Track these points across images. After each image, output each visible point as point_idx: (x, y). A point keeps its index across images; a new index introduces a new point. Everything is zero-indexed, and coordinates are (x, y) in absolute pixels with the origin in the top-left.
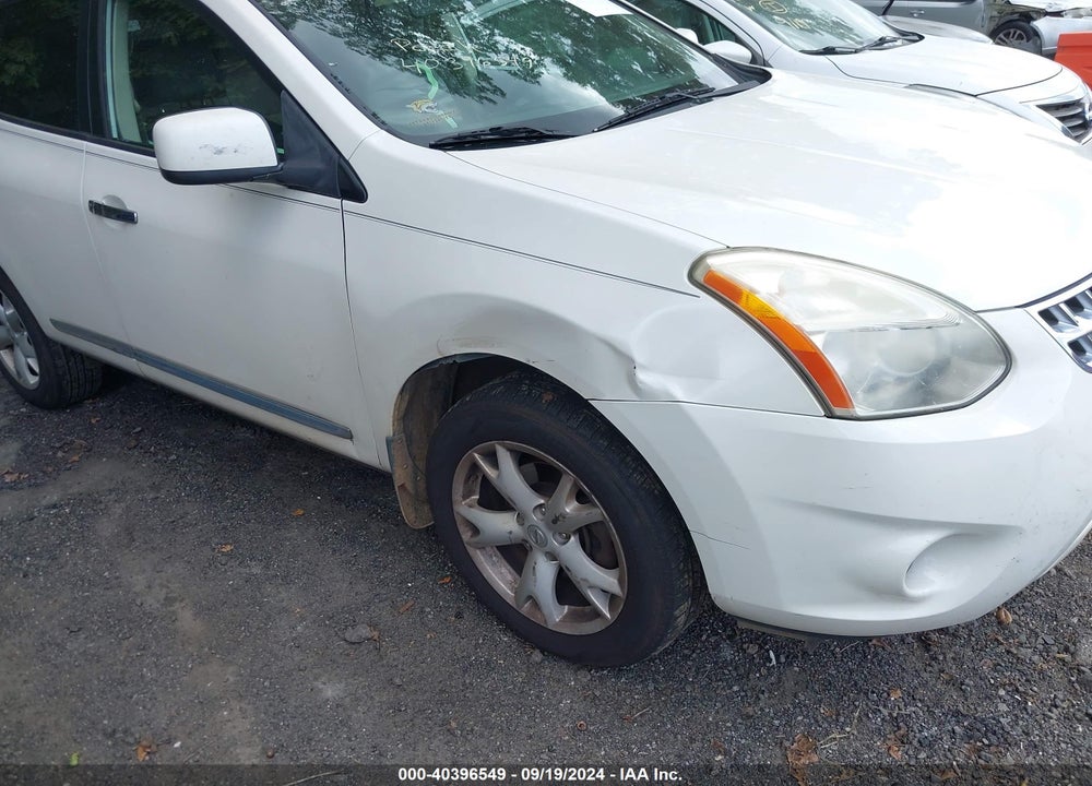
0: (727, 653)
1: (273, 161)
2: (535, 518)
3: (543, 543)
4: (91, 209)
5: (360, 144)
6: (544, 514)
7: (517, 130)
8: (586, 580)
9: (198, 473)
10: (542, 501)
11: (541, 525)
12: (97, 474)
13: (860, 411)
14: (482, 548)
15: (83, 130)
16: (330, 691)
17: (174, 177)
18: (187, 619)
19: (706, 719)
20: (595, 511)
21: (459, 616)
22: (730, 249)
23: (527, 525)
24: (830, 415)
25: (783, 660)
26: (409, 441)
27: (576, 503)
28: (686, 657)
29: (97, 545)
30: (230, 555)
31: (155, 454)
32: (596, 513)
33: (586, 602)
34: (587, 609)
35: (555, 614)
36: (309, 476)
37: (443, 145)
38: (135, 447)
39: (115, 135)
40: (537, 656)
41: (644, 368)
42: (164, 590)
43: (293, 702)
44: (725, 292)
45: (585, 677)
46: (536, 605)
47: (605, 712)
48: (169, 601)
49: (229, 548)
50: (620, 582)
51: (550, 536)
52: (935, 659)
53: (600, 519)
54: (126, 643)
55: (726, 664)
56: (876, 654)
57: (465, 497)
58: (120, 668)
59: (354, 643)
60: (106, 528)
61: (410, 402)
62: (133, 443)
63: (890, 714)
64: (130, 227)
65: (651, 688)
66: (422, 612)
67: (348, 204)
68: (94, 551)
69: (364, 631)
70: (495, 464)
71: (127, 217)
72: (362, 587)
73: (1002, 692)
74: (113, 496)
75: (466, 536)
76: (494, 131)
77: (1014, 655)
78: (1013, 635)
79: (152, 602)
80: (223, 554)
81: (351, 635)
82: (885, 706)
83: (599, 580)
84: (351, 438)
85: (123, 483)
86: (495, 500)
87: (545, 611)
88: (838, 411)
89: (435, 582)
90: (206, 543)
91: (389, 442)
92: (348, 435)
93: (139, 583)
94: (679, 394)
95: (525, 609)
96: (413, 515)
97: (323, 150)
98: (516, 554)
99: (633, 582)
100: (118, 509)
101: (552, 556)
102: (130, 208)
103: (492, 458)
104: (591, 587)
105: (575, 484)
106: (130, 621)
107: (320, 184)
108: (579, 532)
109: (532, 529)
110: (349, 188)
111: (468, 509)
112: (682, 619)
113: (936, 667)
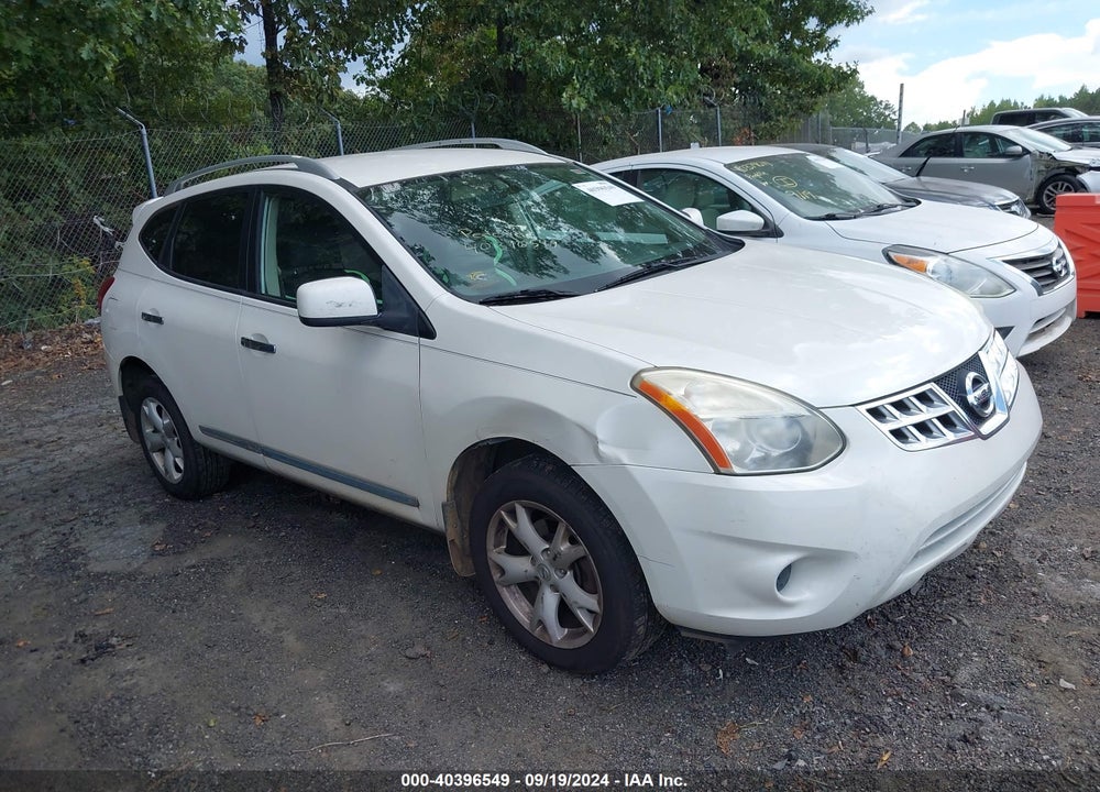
0: (688, 670)
1: (374, 312)
2: (542, 558)
3: (548, 578)
4: (242, 343)
5: (433, 301)
6: (548, 555)
7: (539, 292)
8: (576, 603)
9: (302, 545)
10: (547, 546)
11: (547, 564)
12: (224, 546)
13: (737, 470)
14: (508, 586)
15: (241, 288)
16: (392, 687)
17: (307, 322)
18: (290, 640)
19: (663, 711)
20: (581, 548)
21: (491, 643)
22: (656, 368)
23: (537, 564)
24: (718, 472)
25: (728, 675)
26: (458, 507)
27: (568, 544)
28: (656, 673)
29: (226, 593)
30: (324, 601)
31: (269, 532)
32: (581, 550)
33: (580, 624)
34: (581, 629)
35: (558, 634)
36: (387, 548)
37: (487, 302)
38: (254, 526)
39: (263, 292)
40: (545, 669)
41: (603, 442)
42: (275, 623)
43: (365, 693)
44: (652, 394)
45: (578, 683)
46: (545, 629)
47: (590, 705)
48: (278, 629)
49: (323, 595)
50: (599, 604)
51: (552, 571)
52: (845, 678)
53: (582, 554)
54: (247, 654)
55: (685, 678)
56: (801, 673)
57: (496, 546)
58: (244, 670)
59: (411, 658)
60: (232, 582)
61: (459, 476)
62: (253, 524)
63: (801, 712)
64: (270, 356)
65: (626, 691)
66: (464, 639)
67: (424, 341)
68: (224, 596)
69: (420, 650)
70: (515, 519)
71: (269, 349)
72: (421, 622)
73: (890, 700)
74: (237, 561)
75: (496, 576)
76: (523, 292)
77: (907, 677)
78: (910, 664)
79: (266, 630)
80: (319, 600)
81: (410, 653)
82: (798, 706)
83: (585, 602)
84: (418, 506)
85: (245, 553)
86: (517, 548)
87: (550, 632)
88: (722, 470)
89: (475, 620)
90: (307, 592)
91: (444, 506)
92: (415, 503)
93: (256, 617)
94: (625, 460)
95: (537, 632)
96: (459, 564)
97: (409, 304)
98: (530, 589)
99: (606, 602)
100: (240, 570)
101: (555, 588)
102: (270, 343)
103: (513, 514)
104: (581, 608)
105: (567, 529)
106: (249, 641)
107: (406, 327)
108: (572, 567)
109: (541, 568)
110: (425, 330)
111: (498, 556)
112: (641, 630)
113: (845, 684)
